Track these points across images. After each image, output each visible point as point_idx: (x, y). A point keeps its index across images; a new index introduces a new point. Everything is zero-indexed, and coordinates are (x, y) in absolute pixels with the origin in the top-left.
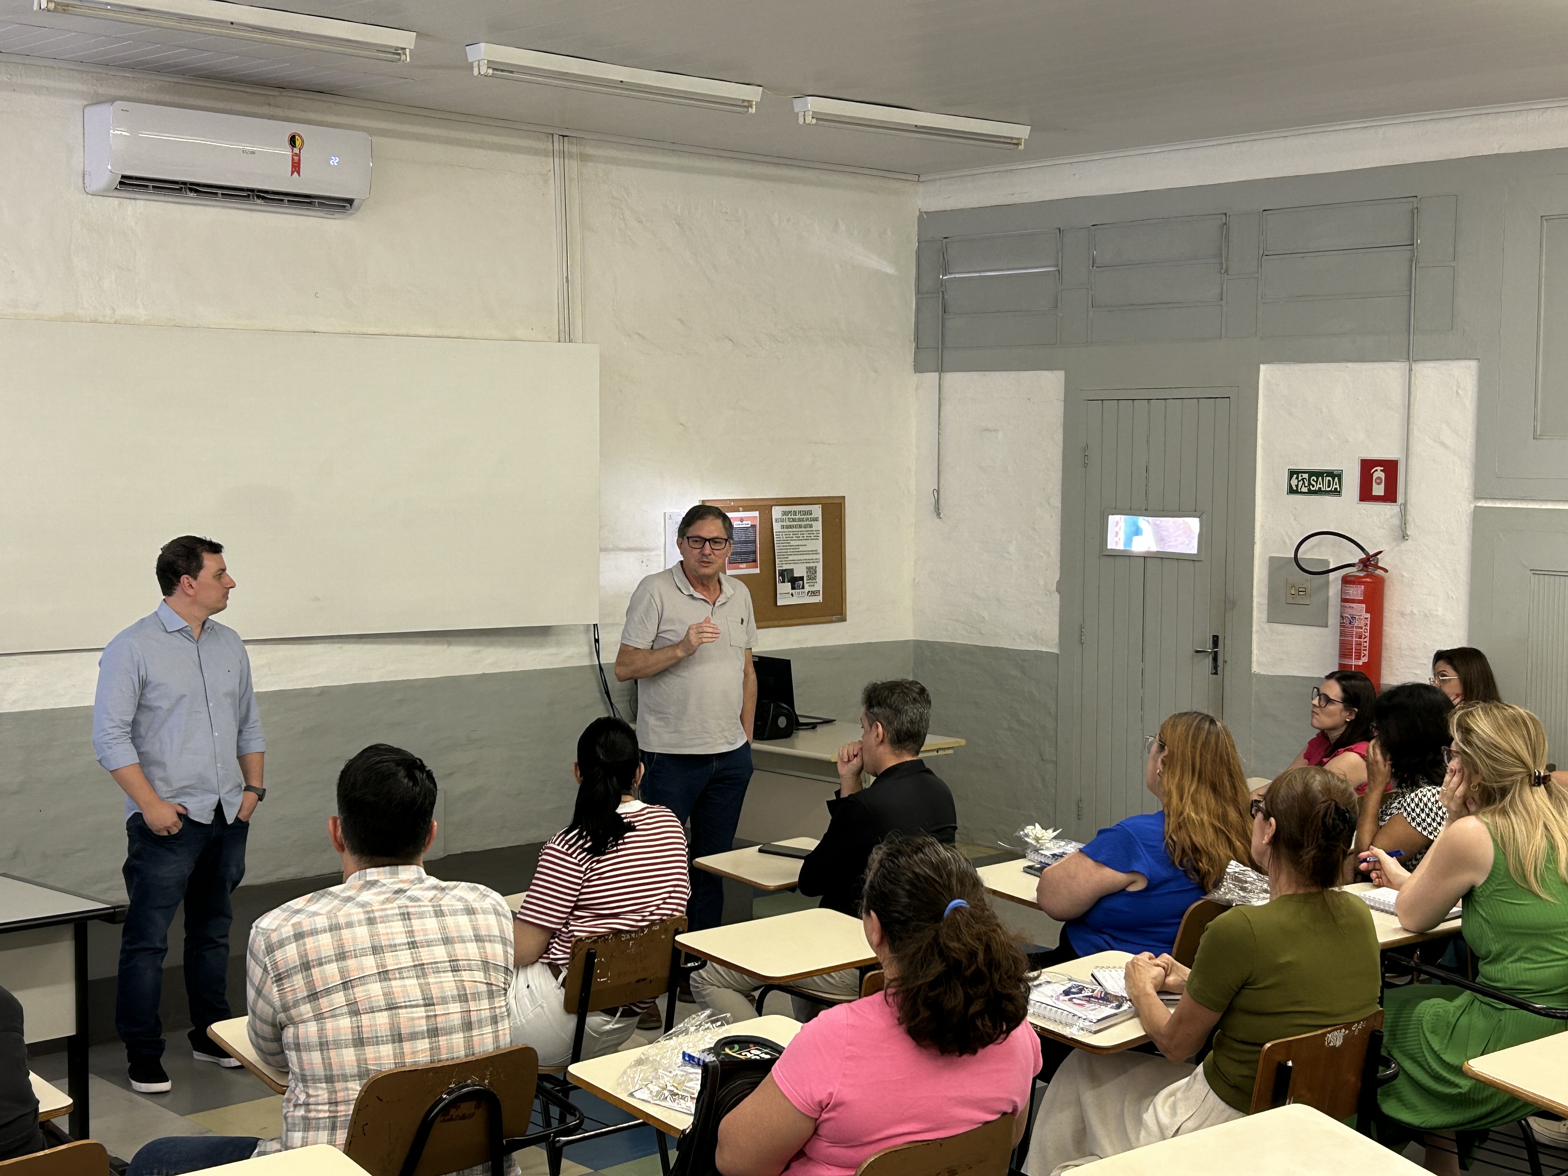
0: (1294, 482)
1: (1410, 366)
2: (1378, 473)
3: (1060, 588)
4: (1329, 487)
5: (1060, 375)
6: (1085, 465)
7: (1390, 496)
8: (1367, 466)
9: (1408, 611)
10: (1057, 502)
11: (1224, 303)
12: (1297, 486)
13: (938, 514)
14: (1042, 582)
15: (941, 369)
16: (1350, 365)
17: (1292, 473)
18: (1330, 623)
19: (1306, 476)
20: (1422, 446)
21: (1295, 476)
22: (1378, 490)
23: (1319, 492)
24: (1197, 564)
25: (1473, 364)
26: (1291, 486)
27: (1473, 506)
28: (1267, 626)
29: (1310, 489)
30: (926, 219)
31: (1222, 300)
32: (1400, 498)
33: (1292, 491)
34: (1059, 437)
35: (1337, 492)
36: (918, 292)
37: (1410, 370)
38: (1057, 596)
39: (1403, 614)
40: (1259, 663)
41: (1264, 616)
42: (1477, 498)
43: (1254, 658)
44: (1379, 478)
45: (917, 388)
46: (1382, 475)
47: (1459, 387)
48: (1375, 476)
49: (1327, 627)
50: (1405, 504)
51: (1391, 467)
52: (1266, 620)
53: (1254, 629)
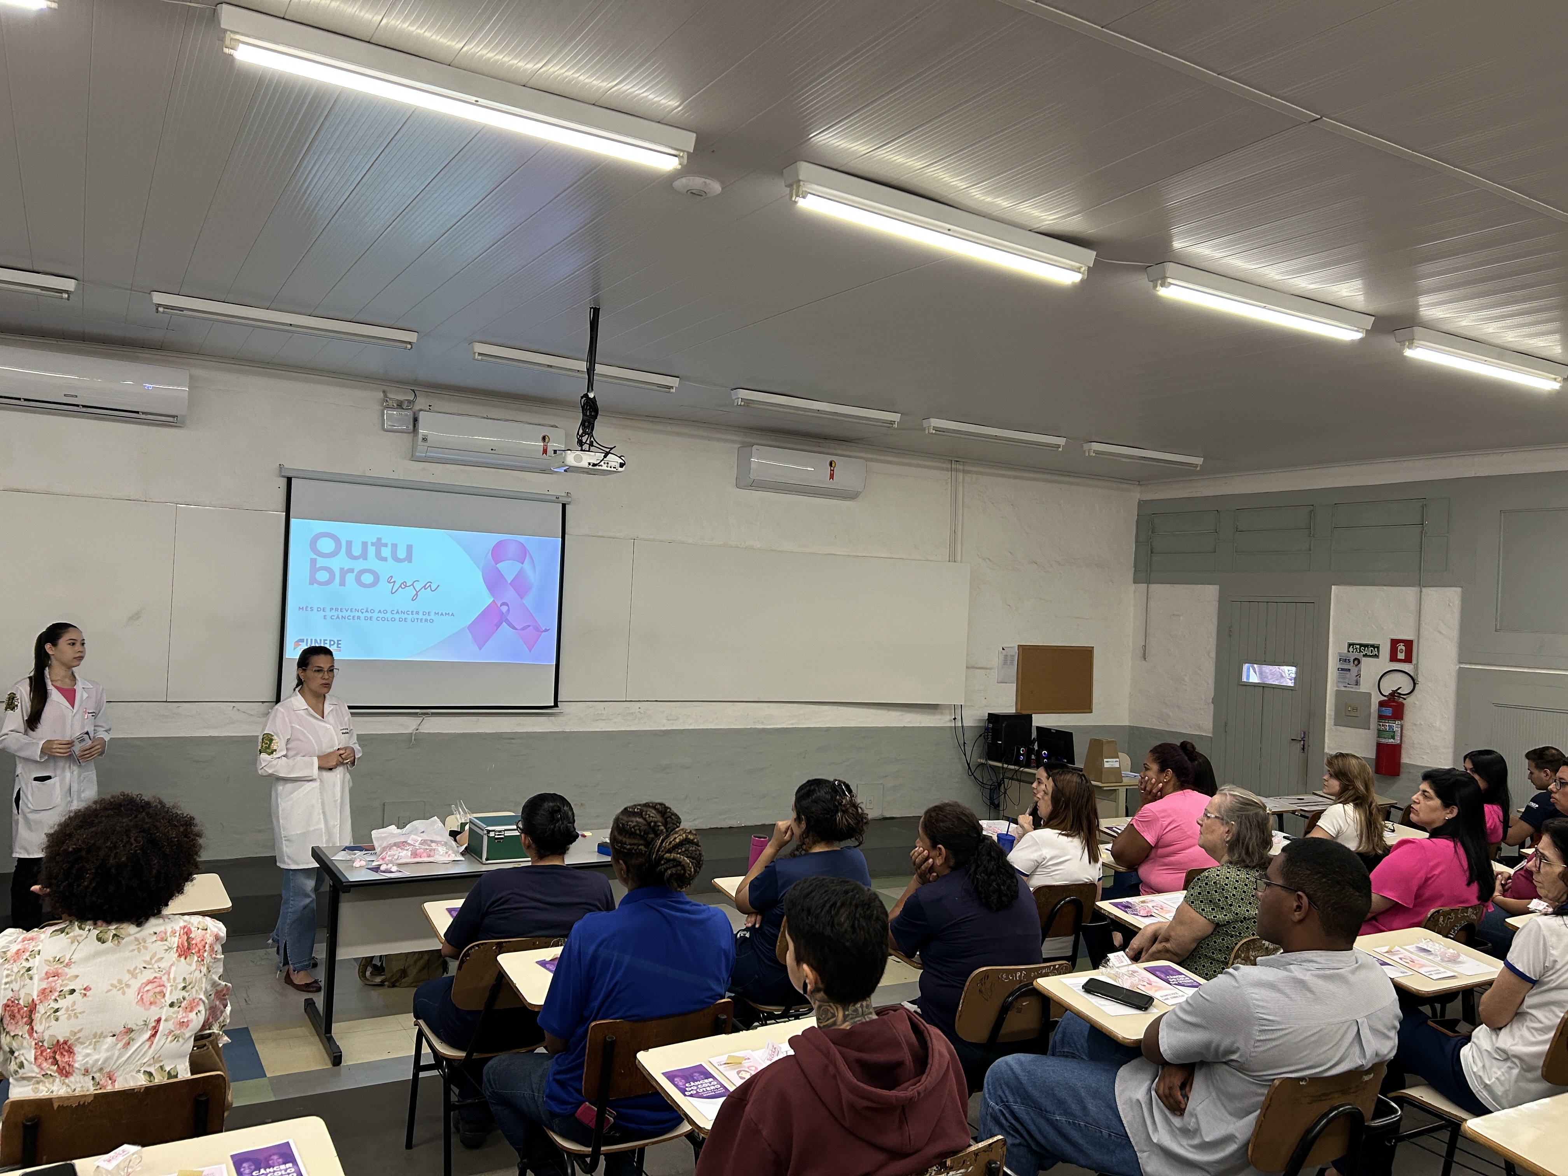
1: (1421, 589)
2: (1401, 647)
3: (1214, 701)
4: (1372, 653)
5: (1217, 587)
6: (1230, 636)
7: (1408, 659)
8: (1394, 643)
9: (1418, 723)
10: (1213, 655)
11: (1311, 552)
13: (1145, 659)
14: (1203, 697)
15: (1148, 582)
16: (1385, 588)
17: (1350, 645)
19: (1358, 647)
20: (1427, 631)
21: (1352, 647)
22: (1401, 656)
24: (1294, 692)
25: (1459, 590)
27: (1458, 667)
28: (1334, 728)
30: (1142, 504)
31: (1310, 550)
32: (1414, 661)
34: (1215, 620)
35: (1376, 656)
36: (1136, 542)
37: (1421, 592)
38: (1212, 706)
39: (1415, 725)
40: (1328, 747)
41: (1332, 722)
42: (1460, 663)
43: (1326, 745)
44: (1401, 649)
45: (1135, 592)
46: (1404, 648)
47: (1450, 601)
48: (1399, 648)
49: (1369, 729)
50: (1417, 665)
51: (1409, 644)
52: (1333, 724)
53: (1326, 728)
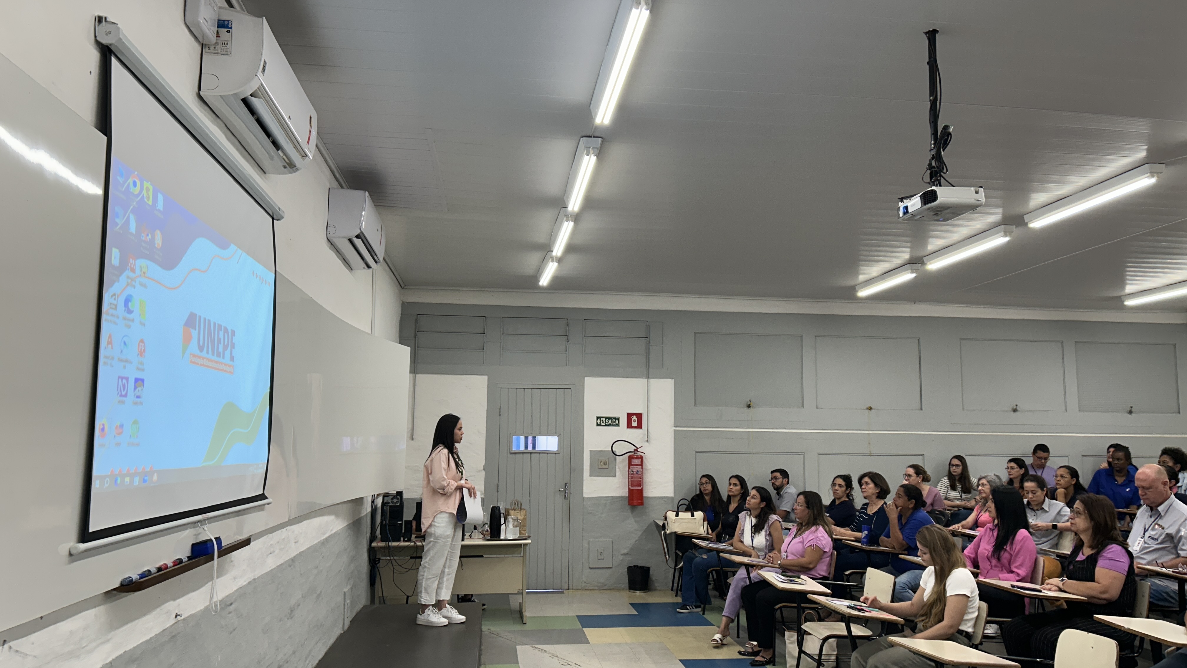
0: (599, 421)
1: (649, 380)
2: (634, 418)
3: (485, 468)
4: (614, 423)
5: (485, 378)
7: (639, 426)
8: (630, 415)
10: (484, 431)
11: (567, 352)
12: (600, 423)
13: (413, 439)
14: (474, 466)
15: (415, 372)
17: (597, 418)
18: (617, 474)
19: (604, 419)
21: (599, 419)
22: (635, 424)
23: (610, 425)
24: (557, 455)
25: (672, 380)
26: (597, 423)
27: (674, 430)
28: (590, 478)
29: (606, 424)
30: (406, 305)
31: (566, 351)
32: (644, 427)
33: (597, 425)
34: (485, 404)
35: (618, 425)
36: (400, 337)
38: (483, 473)
40: (586, 492)
42: (675, 427)
43: (584, 491)
44: (635, 420)
46: (636, 419)
47: (667, 388)
48: (633, 419)
49: (615, 476)
50: (646, 429)
51: (639, 416)
52: (589, 475)
53: (584, 480)
